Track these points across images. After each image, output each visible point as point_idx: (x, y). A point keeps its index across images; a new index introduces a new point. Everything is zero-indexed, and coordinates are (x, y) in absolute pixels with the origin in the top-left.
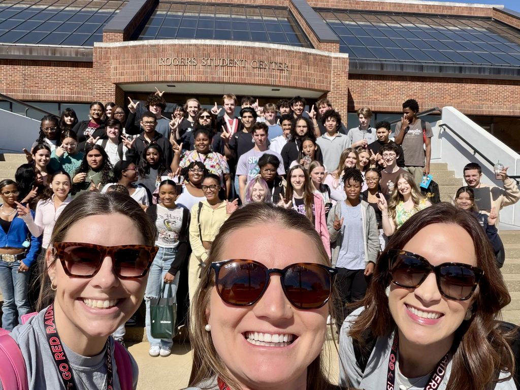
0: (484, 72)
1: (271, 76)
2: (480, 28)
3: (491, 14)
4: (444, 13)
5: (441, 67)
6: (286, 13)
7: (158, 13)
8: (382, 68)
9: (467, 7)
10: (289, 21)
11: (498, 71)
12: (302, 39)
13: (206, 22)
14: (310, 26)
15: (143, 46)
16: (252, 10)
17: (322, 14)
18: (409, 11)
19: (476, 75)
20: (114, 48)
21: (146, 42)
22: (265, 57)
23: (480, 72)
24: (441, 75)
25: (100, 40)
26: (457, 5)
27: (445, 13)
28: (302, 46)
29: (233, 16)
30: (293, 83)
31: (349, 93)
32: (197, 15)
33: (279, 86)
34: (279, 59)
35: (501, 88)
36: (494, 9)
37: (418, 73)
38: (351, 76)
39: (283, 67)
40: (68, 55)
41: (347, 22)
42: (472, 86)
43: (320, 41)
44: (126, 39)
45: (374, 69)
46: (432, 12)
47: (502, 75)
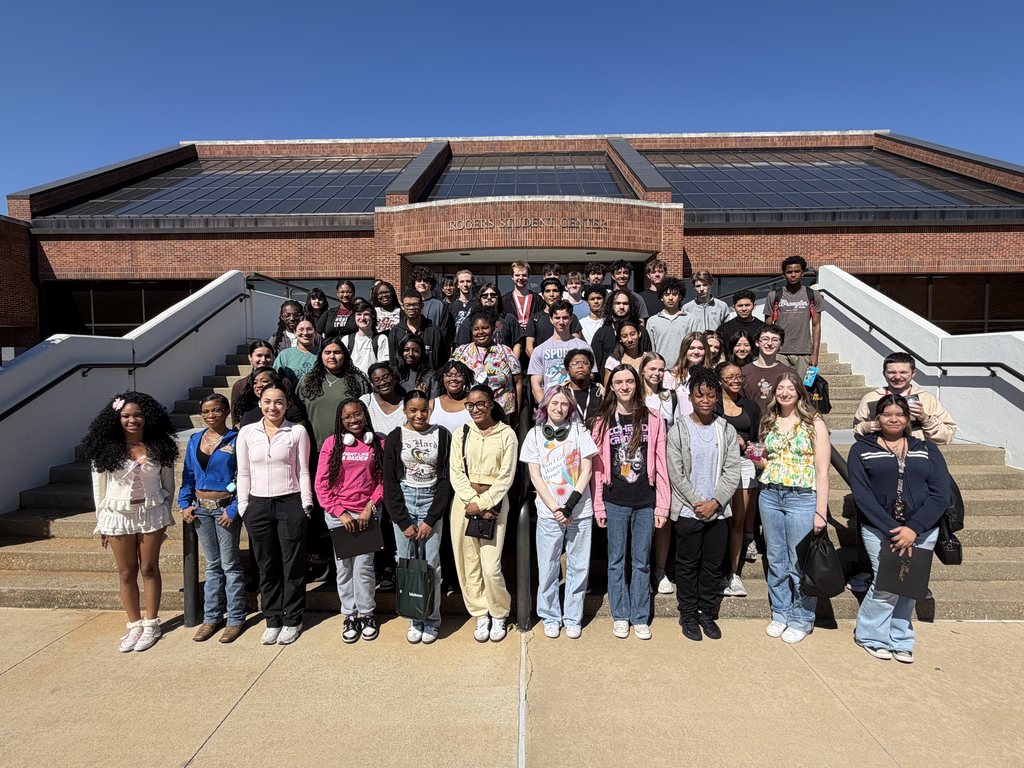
0: (867, 218)
1: (584, 236)
2: (859, 161)
3: (872, 143)
4: (807, 145)
5: (806, 213)
6: (603, 159)
7: (452, 169)
8: (728, 220)
9: (838, 136)
10: (607, 169)
11: (887, 215)
12: (623, 189)
13: (507, 175)
14: (633, 173)
15: (431, 208)
16: (562, 158)
17: (648, 157)
18: (760, 145)
19: (856, 222)
20: (397, 212)
21: (433, 204)
22: (577, 213)
23: (861, 218)
24: (807, 224)
25: (383, 204)
26: (826, 133)
27: (809, 145)
28: (624, 197)
29: (539, 167)
30: (612, 243)
31: (685, 252)
32: (496, 168)
33: (595, 248)
34: (595, 215)
35: (889, 237)
36: (876, 135)
37: (775, 223)
38: (687, 232)
39: (600, 224)
40: (347, 224)
41: (681, 166)
42: (851, 236)
43: (646, 189)
44: (412, 201)
45: (716, 222)
46: (792, 145)
47: (892, 220)
